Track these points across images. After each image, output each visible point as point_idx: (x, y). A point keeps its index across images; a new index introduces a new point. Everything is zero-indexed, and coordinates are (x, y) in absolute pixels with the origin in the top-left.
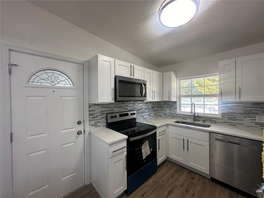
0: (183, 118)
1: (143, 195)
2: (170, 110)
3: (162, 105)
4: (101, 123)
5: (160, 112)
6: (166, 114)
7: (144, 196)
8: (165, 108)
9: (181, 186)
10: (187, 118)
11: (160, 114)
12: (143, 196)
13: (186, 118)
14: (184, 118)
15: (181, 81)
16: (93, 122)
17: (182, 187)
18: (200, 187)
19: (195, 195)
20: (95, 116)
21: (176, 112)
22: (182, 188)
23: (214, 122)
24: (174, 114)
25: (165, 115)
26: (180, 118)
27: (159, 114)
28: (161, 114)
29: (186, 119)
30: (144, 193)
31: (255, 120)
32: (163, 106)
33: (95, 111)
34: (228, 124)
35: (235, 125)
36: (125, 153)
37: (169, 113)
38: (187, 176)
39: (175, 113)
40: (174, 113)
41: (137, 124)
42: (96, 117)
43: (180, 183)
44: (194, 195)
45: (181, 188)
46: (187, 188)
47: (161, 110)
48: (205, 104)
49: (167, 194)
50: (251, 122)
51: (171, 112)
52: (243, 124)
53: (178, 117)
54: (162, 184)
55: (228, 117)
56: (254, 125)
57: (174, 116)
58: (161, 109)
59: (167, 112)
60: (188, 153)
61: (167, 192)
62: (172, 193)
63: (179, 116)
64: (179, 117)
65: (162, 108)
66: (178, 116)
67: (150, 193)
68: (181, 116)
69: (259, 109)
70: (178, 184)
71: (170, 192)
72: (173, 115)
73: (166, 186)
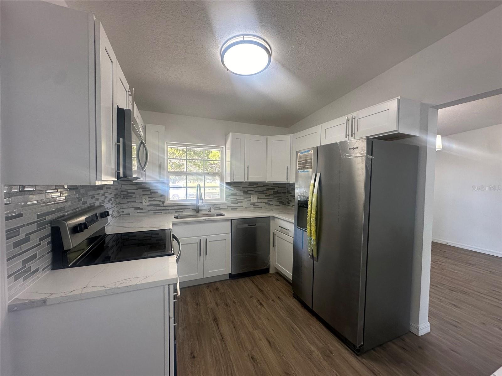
0: (176, 211)
1: (192, 356)
2: (150, 199)
3: (129, 191)
5: (125, 206)
6: (142, 209)
7: (196, 355)
8: (137, 196)
9: (217, 304)
10: (183, 209)
11: (124, 210)
12: (194, 357)
13: (181, 210)
14: (179, 210)
15: (169, 146)
16: (18, 264)
17: (220, 305)
18: (230, 291)
19: (235, 301)
20: (22, 236)
21: (163, 203)
22: (219, 306)
23: (218, 208)
24: (159, 206)
25: (139, 211)
26: (172, 211)
27: (123, 212)
28: (126, 211)
29: (182, 211)
30: (191, 354)
31: (250, 200)
32: (134, 193)
34: (232, 209)
35: (237, 209)
37: (148, 206)
38: (211, 291)
39: (161, 203)
40: (160, 205)
43: (213, 304)
44: (235, 303)
45: (219, 307)
46: (223, 302)
47: (128, 202)
48: (205, 186)
49: (216, 325)
50: (248, 203)
51: (153, 203)
52: (243, 206)
53: (168, 210)
54: (197, 322)
55: (232, 201)
56: (249, 205)
57: (160, 210)
58: (129, 200)
59: (144, 204)
60: (206, 259)
61: (213, 323)
62: (218, 319)
63: (170, 208)
64: (170, 211)
65: (131, 197)
66: (167, 208)
67: (198, 345)
68: (173, 208)
69: (253, 189)
70: (213, 305)
71: (215, 321)
72: (158, 208)
73: (204, 319)
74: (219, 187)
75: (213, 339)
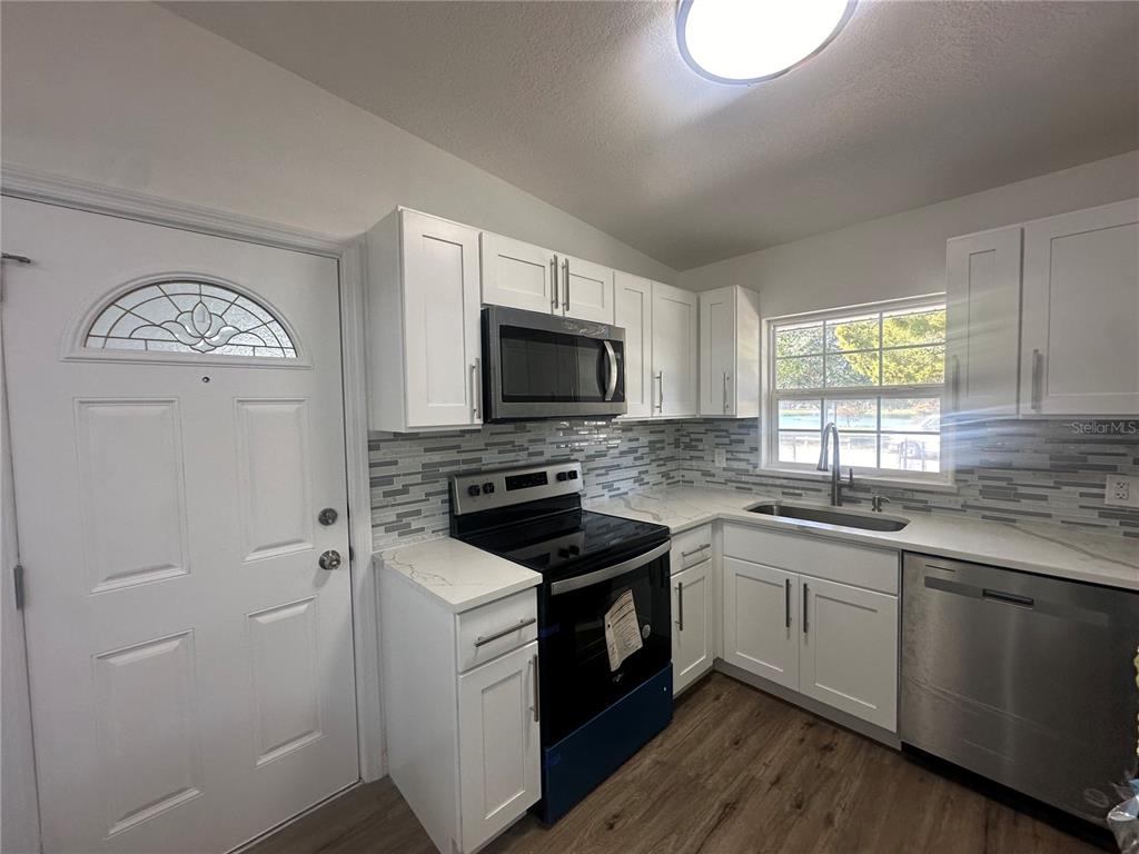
0: (786, 490)
1: (611, 822)
2: (729, 456)
3: (693, 436)
4: (426, 517)
5: (687, 464)
6: (714, 475)
7: (616, 828)
8: (707, 447)
9: (777, 781)
10: (803, 489)
11: (684, 473)
12: (611, 827)
13: (797, 491)
14: (791, 491)
15: (779, 329)
16: (390, 515)
17: (780, 789)
18: (857, 783)
19: (836, 819)
20: (397, 485)
21: (756, 467)
22: (777, 791)
23: (921, 505)
24: (746, 473)
25: (709, 479)
26: (773, 489)
27: (683, 476)
28: (689, 475)
29: (800, 495)
30: (615, 816)
31: (1103, 496)
32: (701, 440)
33: (396, 463)
34: (983, 517)
35: (1014, 521)
36: (533, 648)
37: (724, 469)
38: (802, 740)
39: (750, 468)
40: (748, 471)
41: (584, 519)
42: (405, 490)
43: (768, 771)
44: (829, 820)
45: (775, 791)
46: (800, 790)
47: (692, 458)
48: (882, 429)
49: (715, 819)
50: (1081, 507)
51: (735, 465)
52: (1049, 516)
53: (766, 485)
54: (691, 774)
55: (984, 486)
56: (1093, 517)
57: (748, 483)
58: (692, 453)
59: (717, 464)
60: (806, 642)
61: (716, 807)
62: (735, 813)
63: (770, 481)
64: (769, 488)
65: (695, 448)
66: (764, 481)
67: (641, 814)
68: (778, 482)
69: (1121, 449)
70: (765, 774)
71: (726, 807)
72: (744, 478)
73: (710, 781)
74: (937, 434)
75: (674, 837)
